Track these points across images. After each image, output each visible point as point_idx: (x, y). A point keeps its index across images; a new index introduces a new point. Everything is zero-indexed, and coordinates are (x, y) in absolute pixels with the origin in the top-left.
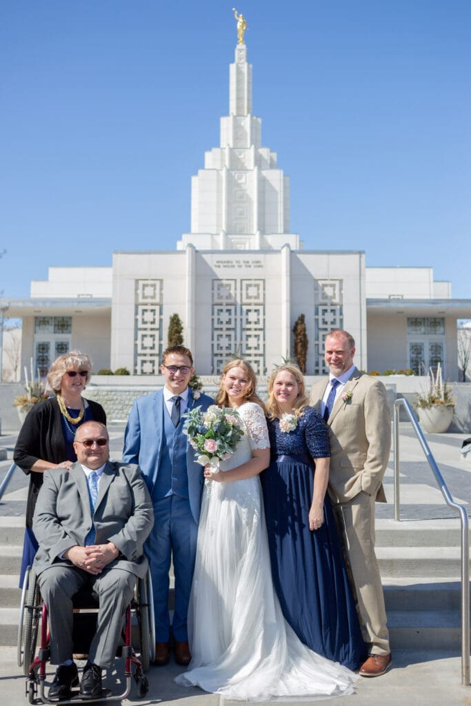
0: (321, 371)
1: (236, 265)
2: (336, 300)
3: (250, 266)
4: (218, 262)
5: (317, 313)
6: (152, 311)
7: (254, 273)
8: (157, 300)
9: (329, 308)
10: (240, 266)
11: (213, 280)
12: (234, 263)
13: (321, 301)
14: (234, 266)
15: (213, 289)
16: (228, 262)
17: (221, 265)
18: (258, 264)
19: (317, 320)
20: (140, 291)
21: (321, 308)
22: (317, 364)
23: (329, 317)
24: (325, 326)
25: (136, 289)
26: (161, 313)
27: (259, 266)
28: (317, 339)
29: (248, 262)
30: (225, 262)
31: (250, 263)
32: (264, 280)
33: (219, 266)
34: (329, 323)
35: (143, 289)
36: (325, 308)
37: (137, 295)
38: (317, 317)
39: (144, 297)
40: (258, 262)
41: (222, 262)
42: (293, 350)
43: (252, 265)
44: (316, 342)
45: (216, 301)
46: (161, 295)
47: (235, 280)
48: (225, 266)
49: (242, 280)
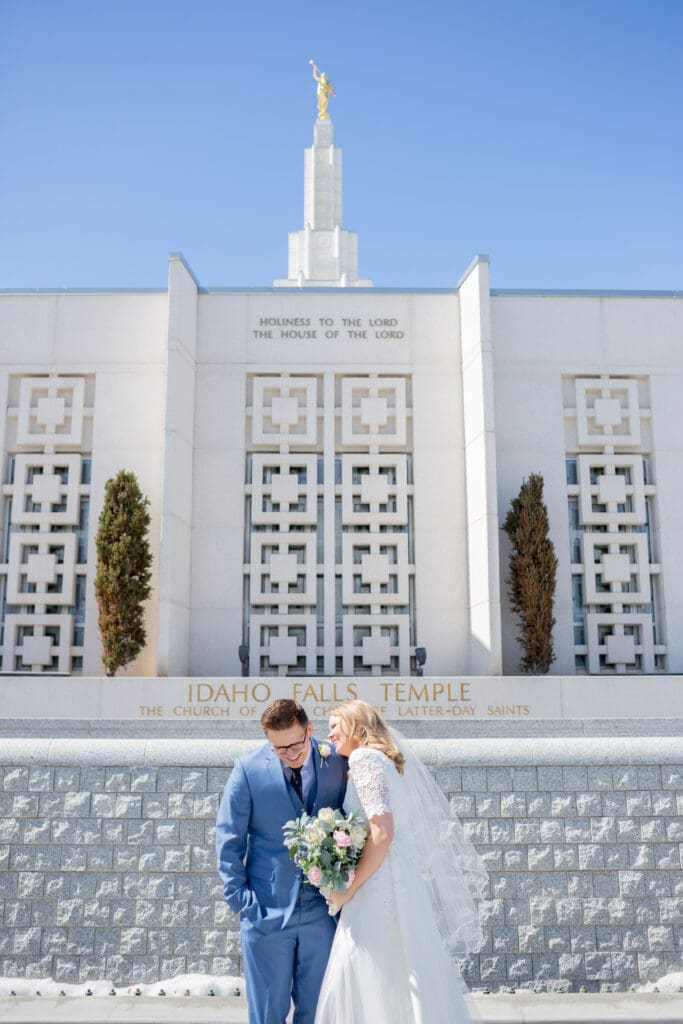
0: (594, 662)
1: (321, 330)
2: (635, 439)
3: (363, 335)
4: (267, 322)
5: (573, 477)
6: (61, 470)
7: (373, 353)
8: (74, 438)
9: (610, 462)
10: (335, 334)
11: (250, 376)
12: (315, 325)
13: (586, 439)
14: (312, 335)
15: (249, 404)
16: (295, 322)
17: (276, 330)
18: (388, 329)
19: (574, 500)
20: (23, 412)
21: (585, 464)
22: (581, 638)
23: (612, 489)
24: (599, 518)
25: (12, 403)
26: (85, 478)
27: (392, 334)
28: (578, 558)
29: (357, 322)
30: (287, 322)
31: (365, 326)
32: (408, 377)
33: (268, 335)
34: (612, 507)
35: (34, 405)
36: (597, 461)
37: (12, 422)
38: (573, 489)
39: (36, 428)
40: (386, 322)
41: (277, 322)
42: (509, 588)
43: (371, 332)
44: (577, 568)
45: (260, 438)
46: (88, 420)
47: (320, 377)
48: (284, 334)
49: (339, 377)
